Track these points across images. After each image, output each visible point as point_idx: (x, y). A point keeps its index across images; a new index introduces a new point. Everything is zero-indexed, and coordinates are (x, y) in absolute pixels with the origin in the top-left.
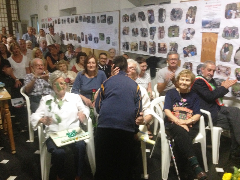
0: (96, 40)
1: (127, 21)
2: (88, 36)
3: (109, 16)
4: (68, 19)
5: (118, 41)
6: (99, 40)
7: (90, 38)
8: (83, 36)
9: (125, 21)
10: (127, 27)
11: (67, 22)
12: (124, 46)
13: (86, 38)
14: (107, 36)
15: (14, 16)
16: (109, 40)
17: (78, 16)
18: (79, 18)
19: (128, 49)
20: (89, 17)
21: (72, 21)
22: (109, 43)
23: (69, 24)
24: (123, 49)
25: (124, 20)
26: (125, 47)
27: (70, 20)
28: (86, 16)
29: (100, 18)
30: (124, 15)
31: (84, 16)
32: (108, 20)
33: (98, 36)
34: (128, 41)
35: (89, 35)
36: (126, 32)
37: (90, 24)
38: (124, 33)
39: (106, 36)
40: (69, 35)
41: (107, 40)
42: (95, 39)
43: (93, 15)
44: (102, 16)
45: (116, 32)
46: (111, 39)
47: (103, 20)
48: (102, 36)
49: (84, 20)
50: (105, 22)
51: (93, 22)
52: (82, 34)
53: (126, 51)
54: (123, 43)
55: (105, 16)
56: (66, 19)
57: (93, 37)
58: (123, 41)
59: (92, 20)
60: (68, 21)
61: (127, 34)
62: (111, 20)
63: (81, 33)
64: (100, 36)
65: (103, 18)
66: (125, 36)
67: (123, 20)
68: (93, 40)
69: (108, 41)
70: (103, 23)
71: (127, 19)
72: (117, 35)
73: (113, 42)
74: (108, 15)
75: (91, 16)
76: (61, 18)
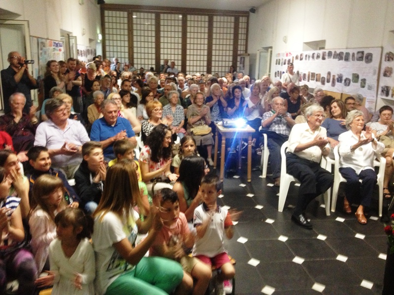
0: (347, 81)
1: (391, 60)
2: (336, 77)
3: (368, 54)
4: (313, 54)
5: (376, 85)
6: (351, 82)
7: (340, 79)
8: (330, 77)
9: (389, 60)
10: (389, 67)
11: (311, 58)
12: (382, 91)
13: (334, 79)
14: (363, 78)
15: (241, 48)
16: (365, 83)
17: (327, 52)
18: (327, 54)
19: (387, 95)
20: (342, 53)
21: (318, 57)
22: (363, 87)
23: (314, 61)
24: (381, 95)
25: (387, 59)
26: (385, 92)
27: (315, 56)
28: (338, 52)
29: (356, 55)
30: (388, 52)
31: (335, 52)
32: (366, 57)
33: (351, 77)
34: (388, 85)
35: (338, 75)
36: (388, 74)
37: (343, 62)
38: (385, 75)
39: (361, 78)
40: (311, 74)
41: (361, 83)
42: (345, 80)
43: (348, 51)
44: (358, 52)
45: (374, 74)
46: (367, 82)
47: (360, 58)
48: (356, 77)
49: (334, 57)
50: (362, 60)
51: (347, 59)
52: (329, 74)
53: (384, 97)
54: (382, 87)
55: (363, 53)
56: (311, 55)
57: (344, 78)
58: (382, 84)
59: (345, 56)
60: (313, 57)
61: (389, 77)
62: (369, 57)
63: (327, 72)
64: (353, 78)
65: (360, 55)
66: (386, 78)
67: (385, 59)
68: (343, 82)
69: (363, 84)
70: (359, 62)
71: (391, 57)
72: (376, 77)
73: (369, 86)
74: (366, 52)
75: (345, 51)
76: (305, 53)
